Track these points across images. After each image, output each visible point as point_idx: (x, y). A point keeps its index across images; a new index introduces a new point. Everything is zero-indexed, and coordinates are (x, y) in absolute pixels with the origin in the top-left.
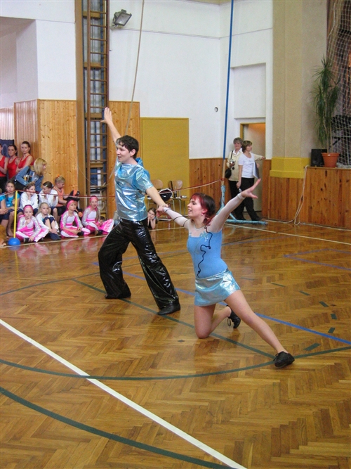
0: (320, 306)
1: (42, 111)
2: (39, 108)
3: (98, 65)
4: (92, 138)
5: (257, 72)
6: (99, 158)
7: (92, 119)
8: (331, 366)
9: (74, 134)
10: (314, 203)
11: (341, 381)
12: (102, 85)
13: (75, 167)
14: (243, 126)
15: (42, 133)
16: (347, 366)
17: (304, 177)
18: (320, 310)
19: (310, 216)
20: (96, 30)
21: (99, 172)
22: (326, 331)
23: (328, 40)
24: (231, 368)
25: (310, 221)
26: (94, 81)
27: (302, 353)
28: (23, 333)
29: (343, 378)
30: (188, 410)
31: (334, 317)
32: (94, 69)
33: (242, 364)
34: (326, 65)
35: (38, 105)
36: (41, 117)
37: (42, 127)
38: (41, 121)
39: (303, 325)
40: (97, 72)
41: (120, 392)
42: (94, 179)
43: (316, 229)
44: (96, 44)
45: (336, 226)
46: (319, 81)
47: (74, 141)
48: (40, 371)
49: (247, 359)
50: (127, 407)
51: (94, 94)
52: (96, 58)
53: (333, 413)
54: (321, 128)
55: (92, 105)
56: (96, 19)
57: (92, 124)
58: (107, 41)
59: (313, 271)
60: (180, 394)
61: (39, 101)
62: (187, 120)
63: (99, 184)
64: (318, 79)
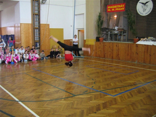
0: (92, 80)
1: (21, 26)
2: (20, 26)
3: (37, 14)
4: (36, 34)
5: (82, 16)
6: (38, 39)
7: (36, 29)
8: (89, 97)
9: (31, 33)
10: (97, 51)
11: (90, 102)
12: (39, 19)
13: (31, 42)
14: (79, 31)
15: (22, 32)
16: (94, 97)
17: (94, 44)
18: (91, 81)
19: (96, 55)
20: (37, 4)
21: (38, 43)
22: (91, 87)
23: (101, 7)
24: (60, 98)
25: (96, 56)
26: (36, 18)
27: (82, 94)
28: (5, 88)
29: (91, 101)
30: (44, 111)
31: (94, 83)
32: (36, 15)
33: (64, 97)
34: (100, 14)
35: (20, 25)
36: (21, 28)
37: (21, 31)
38: (21, 29)
39: (85, 85)
40: (37, 16)
41: (26, 105)
42: (36, 45)
43: (97, 59)
44: (37, 8)
45: (103, 58)
46: (98, 18)
47: (31, 34)
48: (5, 99)
49: (66, 95)
50: (26, 110)
51: (36, 22)
52: (37, 12)
53: (85, 111)
54: (99, 31)
55: (36, 25)
56: (37, 1)
57: (36, 30)
58: (40, 7)
59: (93, 70)
60: (43, 106)
61: (21, 24)
62: (63, 29)
63: (38, 47)
64: (97, 18)
